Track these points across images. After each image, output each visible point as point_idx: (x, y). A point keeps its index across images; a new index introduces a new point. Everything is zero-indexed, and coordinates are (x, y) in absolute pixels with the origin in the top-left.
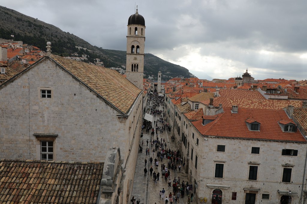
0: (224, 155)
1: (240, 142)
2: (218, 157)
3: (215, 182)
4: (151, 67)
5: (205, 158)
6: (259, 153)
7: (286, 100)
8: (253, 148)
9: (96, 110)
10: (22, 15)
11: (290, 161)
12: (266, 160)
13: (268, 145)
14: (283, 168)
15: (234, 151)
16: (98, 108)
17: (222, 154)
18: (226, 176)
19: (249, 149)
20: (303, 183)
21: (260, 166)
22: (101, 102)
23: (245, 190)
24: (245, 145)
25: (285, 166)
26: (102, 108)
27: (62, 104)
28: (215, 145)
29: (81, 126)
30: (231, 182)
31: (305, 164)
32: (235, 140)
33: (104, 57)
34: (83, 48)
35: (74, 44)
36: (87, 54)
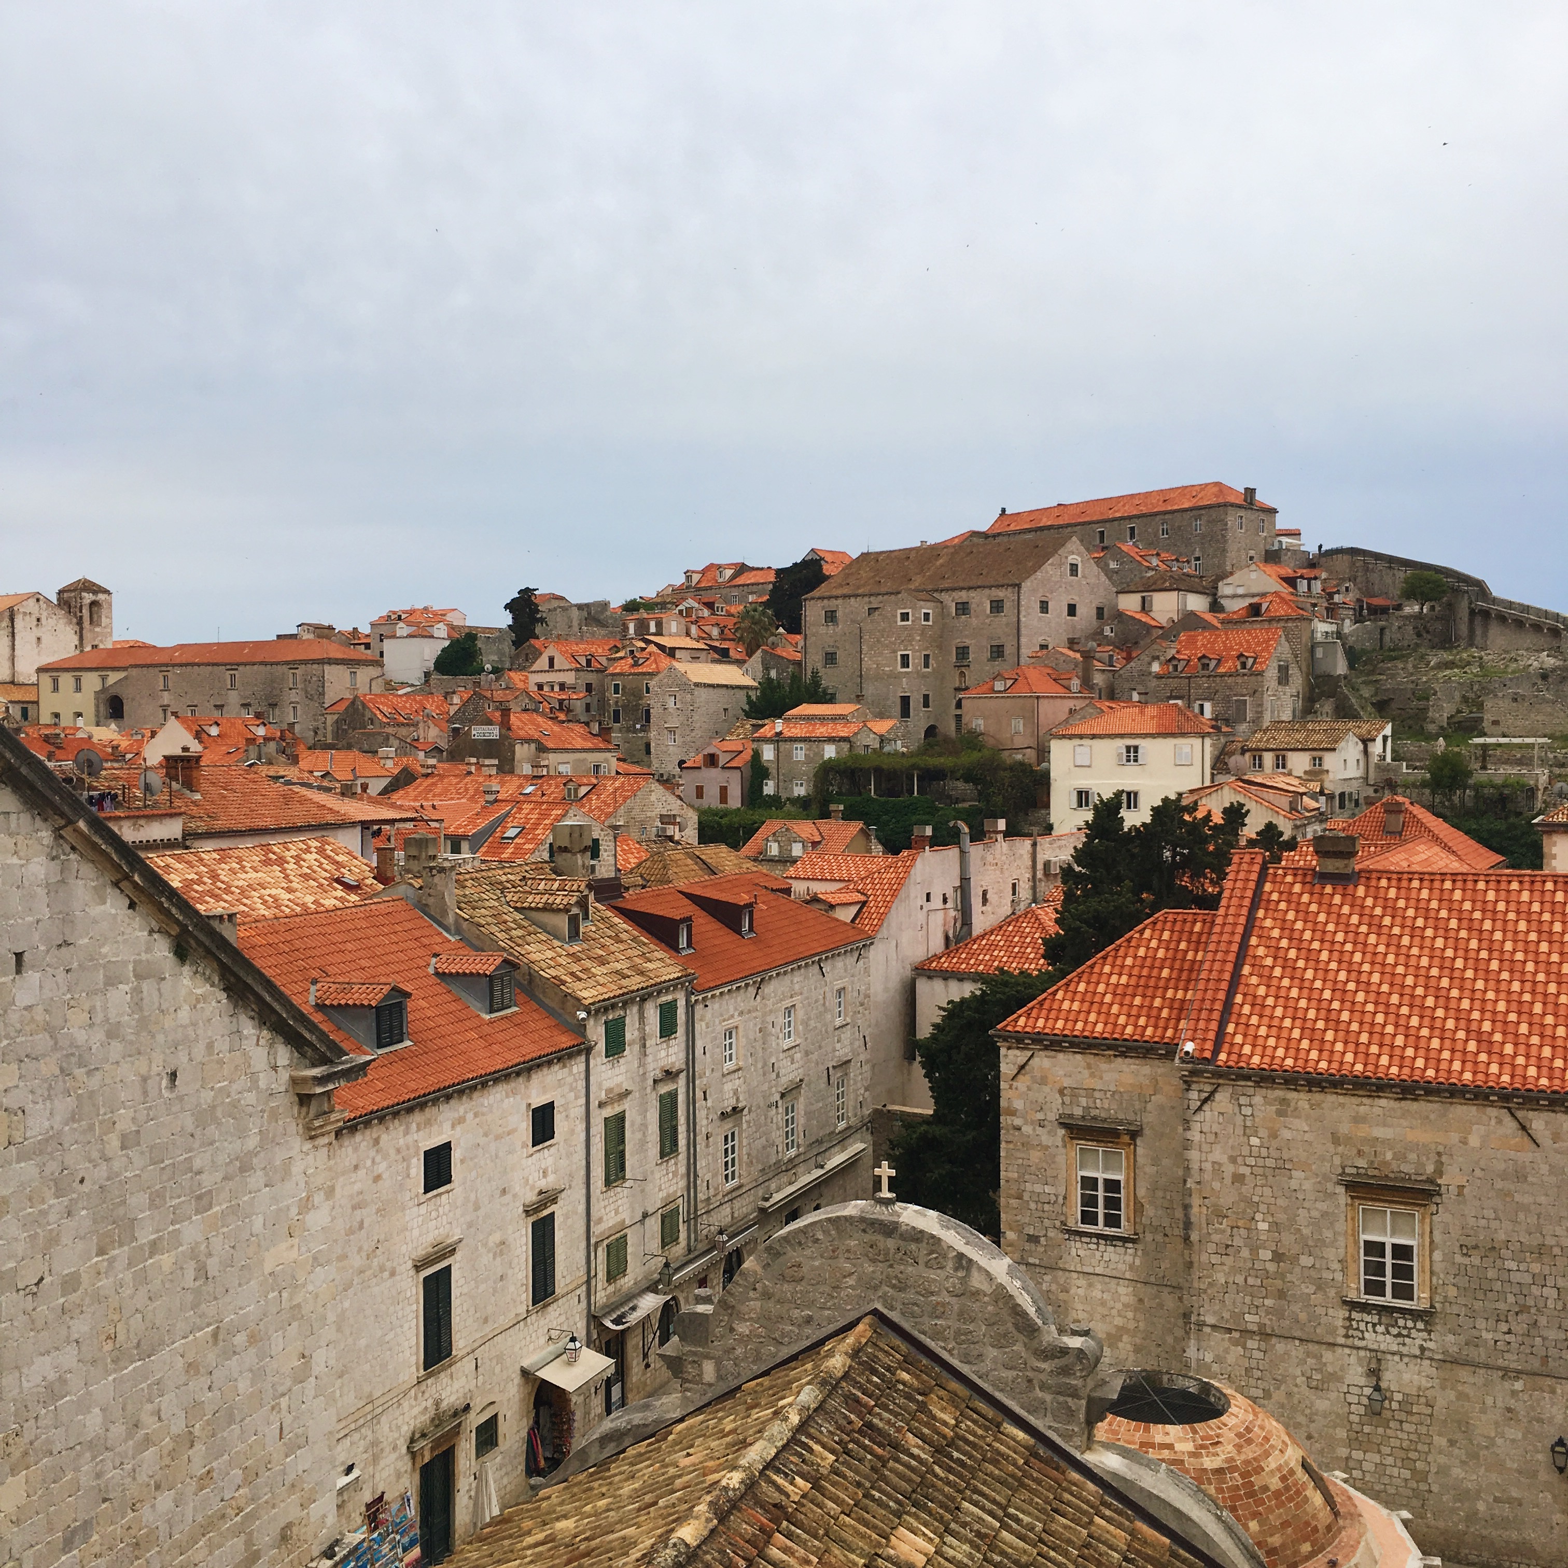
6: (450, 1181)
8: (427, 1156)
11: (546, 1174)
12: (476, 1207)
13: (475, 1115)
14: (530, 1223)
15: (358, 1215)
16: (180, 1061)
19: (413, 1172)
20: (588, 1270)
21: (458, 1256)
22: (201, 986)
23: (413, 1455)
24: (398, 1152)
25: (537, 1210)
26: (210, 1046)
31: (588, 1164)
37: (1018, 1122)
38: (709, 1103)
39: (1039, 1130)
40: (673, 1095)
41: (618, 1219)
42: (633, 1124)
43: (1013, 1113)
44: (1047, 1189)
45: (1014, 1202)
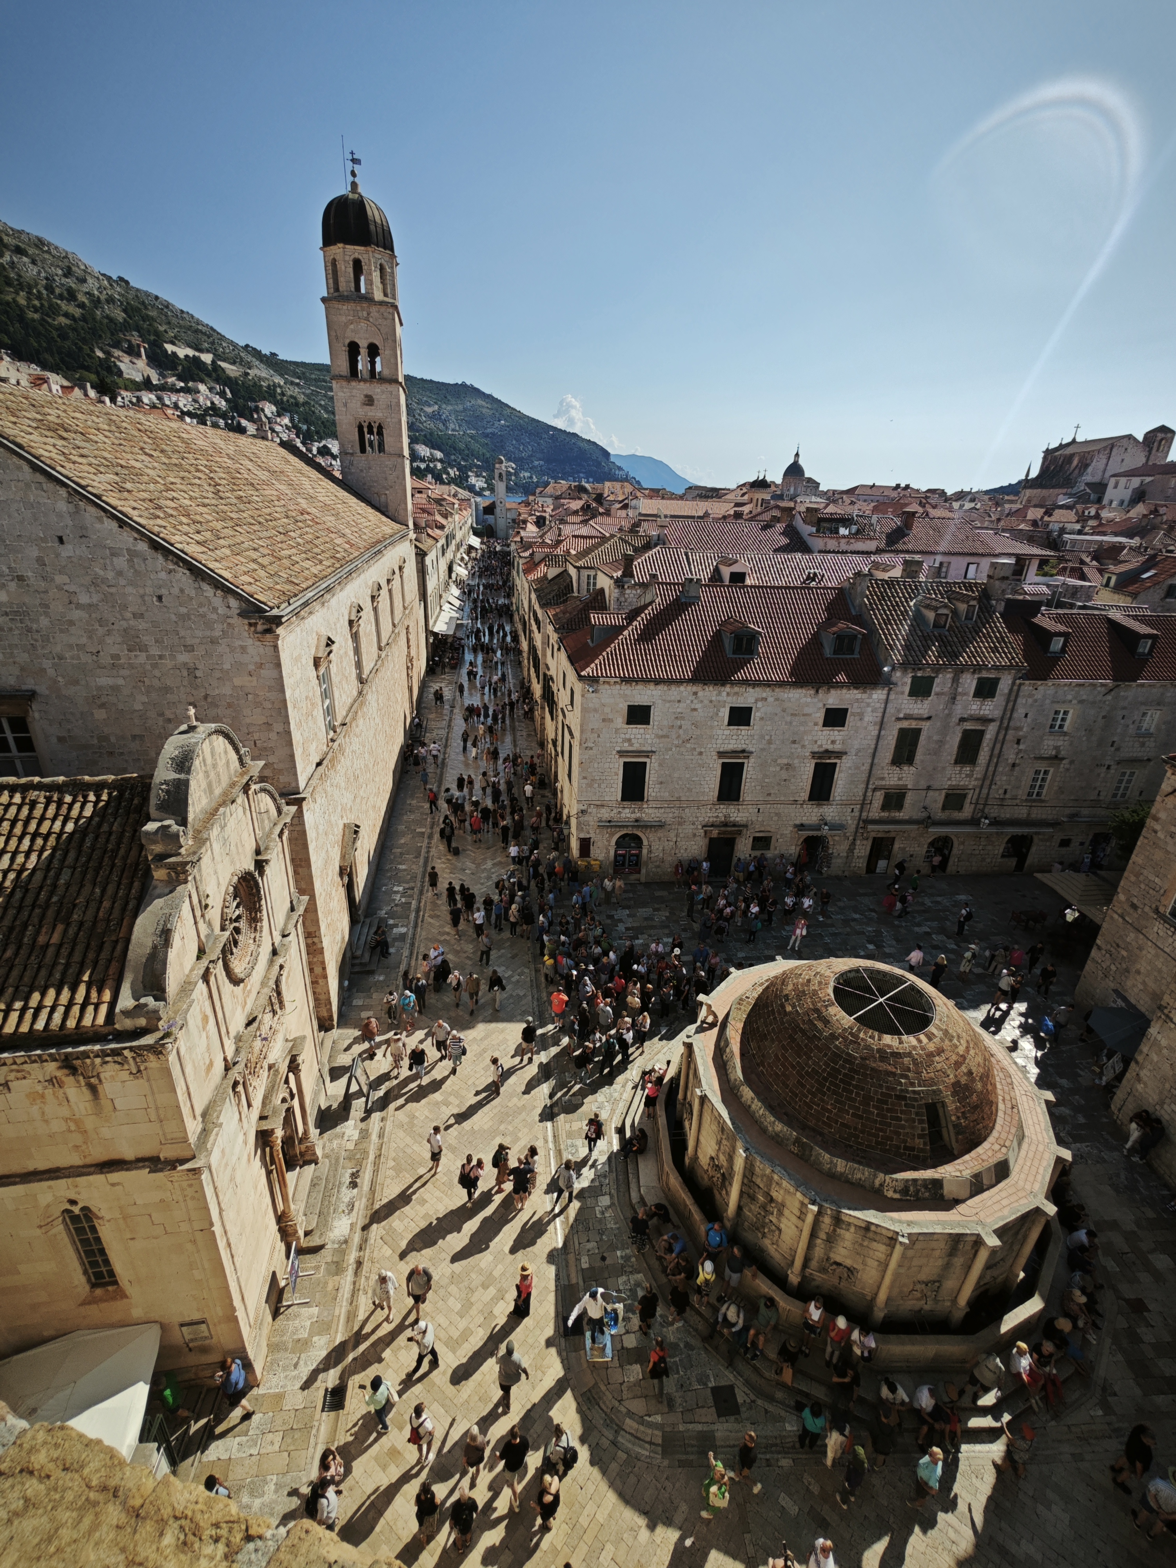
0: (648, 736)
1: (695, 694)
2: (629, 740)
3: (623, 815)
4: (477, 442)
5: (591, 748)
6: (749, 725)
7: (871, 553)
8: (732, 708)
9: (160, 598)
11: (833, 742)
12: (770, 742)
13: (777, 699)
14: (814, 762)
15: (679, 723)
16: (164, 591)
17: (642, 731)
18: (653, 794)
19: (720, 714)
20: (864, 799)
21: (752, 760)
22: (171, 567)
23: (706, 832)
24: (711, 701)
25: (820, 758)
26: (182, 591)
27: (20, 578)
28: (621, 705)
29: (116, 657)
30: (668, 810)
31: (876, 748)
32: (682, 688)
33: (291, 396)
34: (197, 354)
35: (157, 333)
36: (217, 380)
37: (1158, 827)
38: (1022, 747)
39: (1169, 839)
40: (981, 733)
41: (901, 783)
42: (929, 738)
43: (1156, 819)
44: (1157, 880)
45: (1133, 879)
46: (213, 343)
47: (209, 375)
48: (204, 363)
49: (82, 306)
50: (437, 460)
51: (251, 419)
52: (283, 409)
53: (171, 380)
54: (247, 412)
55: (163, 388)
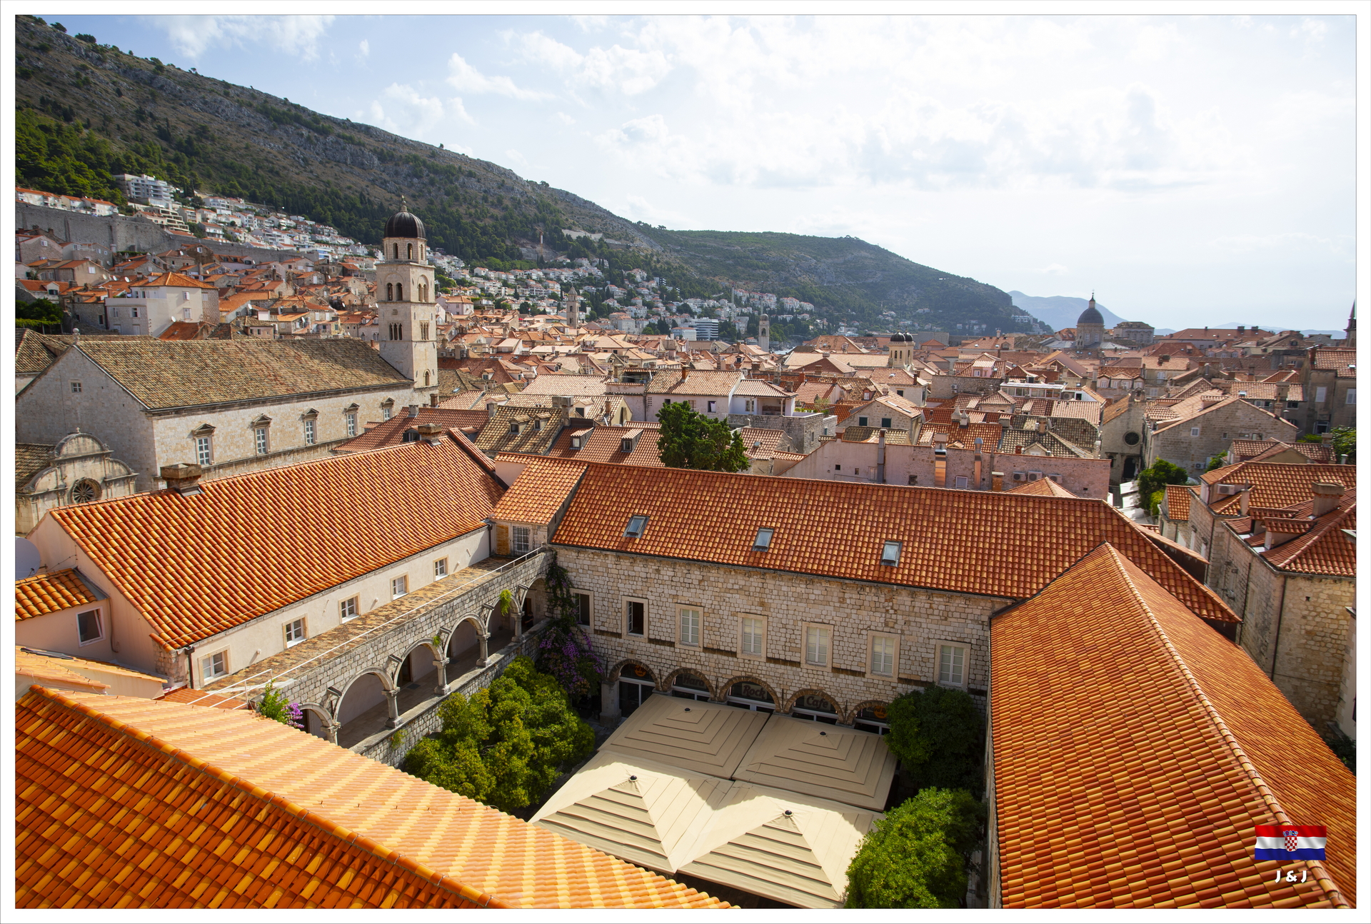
4: (855, 292)
9: (124, 405)
10: (396, 140)
22: (127, 396)
26: (129, 403)
33: (667, 263)
34: (588, 234)
35: (558, 223)
36: (600, 256)
46: (605, 224)
47: (594, 251)
48: (592, 242)
49: (506, 208)
50: (807, 312)
51: (621, 285)
52: (653, 273)
53: (561, 259)
54: (618, 279)
55: (551, 266)
